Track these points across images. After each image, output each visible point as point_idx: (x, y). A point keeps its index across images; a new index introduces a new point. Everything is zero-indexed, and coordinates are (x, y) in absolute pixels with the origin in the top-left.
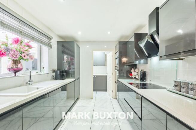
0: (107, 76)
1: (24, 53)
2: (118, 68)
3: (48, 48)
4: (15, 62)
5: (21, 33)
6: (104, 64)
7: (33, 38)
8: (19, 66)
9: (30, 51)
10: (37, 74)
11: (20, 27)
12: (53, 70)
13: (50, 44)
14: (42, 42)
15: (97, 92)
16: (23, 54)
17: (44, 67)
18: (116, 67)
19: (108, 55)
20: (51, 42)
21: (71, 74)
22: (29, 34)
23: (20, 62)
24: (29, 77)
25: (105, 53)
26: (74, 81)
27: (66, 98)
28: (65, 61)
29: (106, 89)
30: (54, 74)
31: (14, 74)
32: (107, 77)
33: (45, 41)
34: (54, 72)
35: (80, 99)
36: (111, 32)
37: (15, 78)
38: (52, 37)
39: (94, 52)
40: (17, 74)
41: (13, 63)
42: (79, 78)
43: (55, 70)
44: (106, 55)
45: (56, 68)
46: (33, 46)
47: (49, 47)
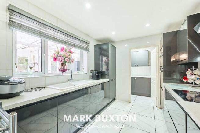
0: (150, 78)
1: (67, 57)
2: (162, 69)
3: (86, 52)
4: (63, 65)
5: (65, 43)
6: (148, 64)
7: (74, 46)
8: (65, 68)
9: (72, 56)
10: (78, 74)
11: (65, 38)
12: (91, 71)
13: (88, 48)
14: (81, 48)
15: (138, 96)
16: (66, 59)
17: (83, 68)
18: (161, 67)
19: (151, 53)
20: (89, 46)
21: (107, 74)
22: (71, 42)
23: (65, 65)
24: (71, 75)
25: (148, 50)
26: (109, 81)
27: (103, 97)
28: (104, 62)
29: (150, 94)
30: (91, 74)
31: (62, 73)
32: (151, 80)
33: (83, 46)
34: (91, 72)
35: (116, 100)
36: (150, 24)
37: (63, 76)
38: (90, 42)
39: (132, 50)
40: (64, 73)
41: (61, 65)
42: (115, 79)
43: (93, 71)
44: (149, 53)
45: (94, 69)
46: (73, 52)
47: (87, 50)
